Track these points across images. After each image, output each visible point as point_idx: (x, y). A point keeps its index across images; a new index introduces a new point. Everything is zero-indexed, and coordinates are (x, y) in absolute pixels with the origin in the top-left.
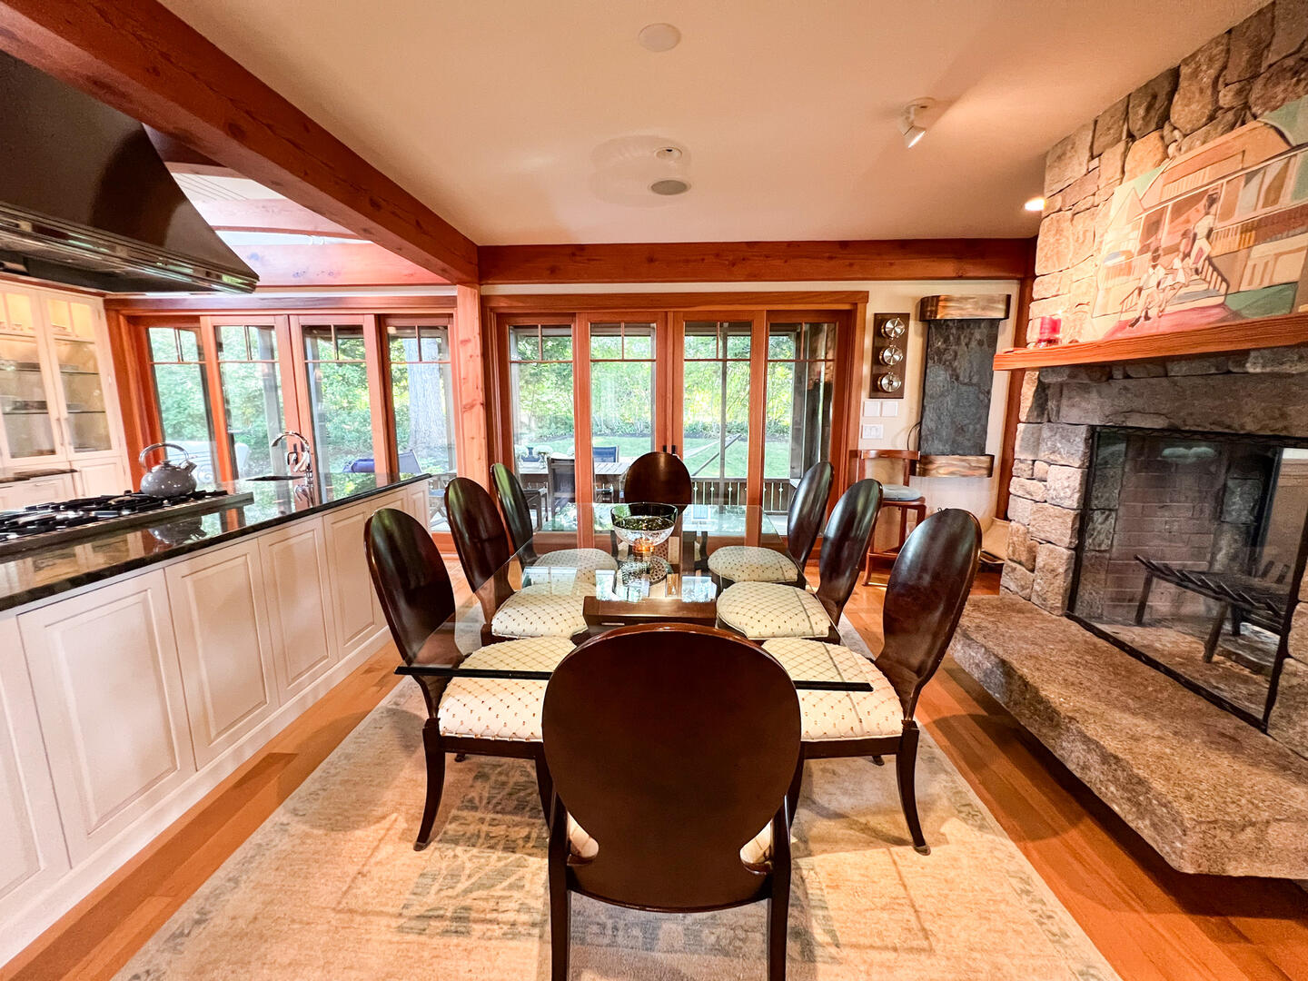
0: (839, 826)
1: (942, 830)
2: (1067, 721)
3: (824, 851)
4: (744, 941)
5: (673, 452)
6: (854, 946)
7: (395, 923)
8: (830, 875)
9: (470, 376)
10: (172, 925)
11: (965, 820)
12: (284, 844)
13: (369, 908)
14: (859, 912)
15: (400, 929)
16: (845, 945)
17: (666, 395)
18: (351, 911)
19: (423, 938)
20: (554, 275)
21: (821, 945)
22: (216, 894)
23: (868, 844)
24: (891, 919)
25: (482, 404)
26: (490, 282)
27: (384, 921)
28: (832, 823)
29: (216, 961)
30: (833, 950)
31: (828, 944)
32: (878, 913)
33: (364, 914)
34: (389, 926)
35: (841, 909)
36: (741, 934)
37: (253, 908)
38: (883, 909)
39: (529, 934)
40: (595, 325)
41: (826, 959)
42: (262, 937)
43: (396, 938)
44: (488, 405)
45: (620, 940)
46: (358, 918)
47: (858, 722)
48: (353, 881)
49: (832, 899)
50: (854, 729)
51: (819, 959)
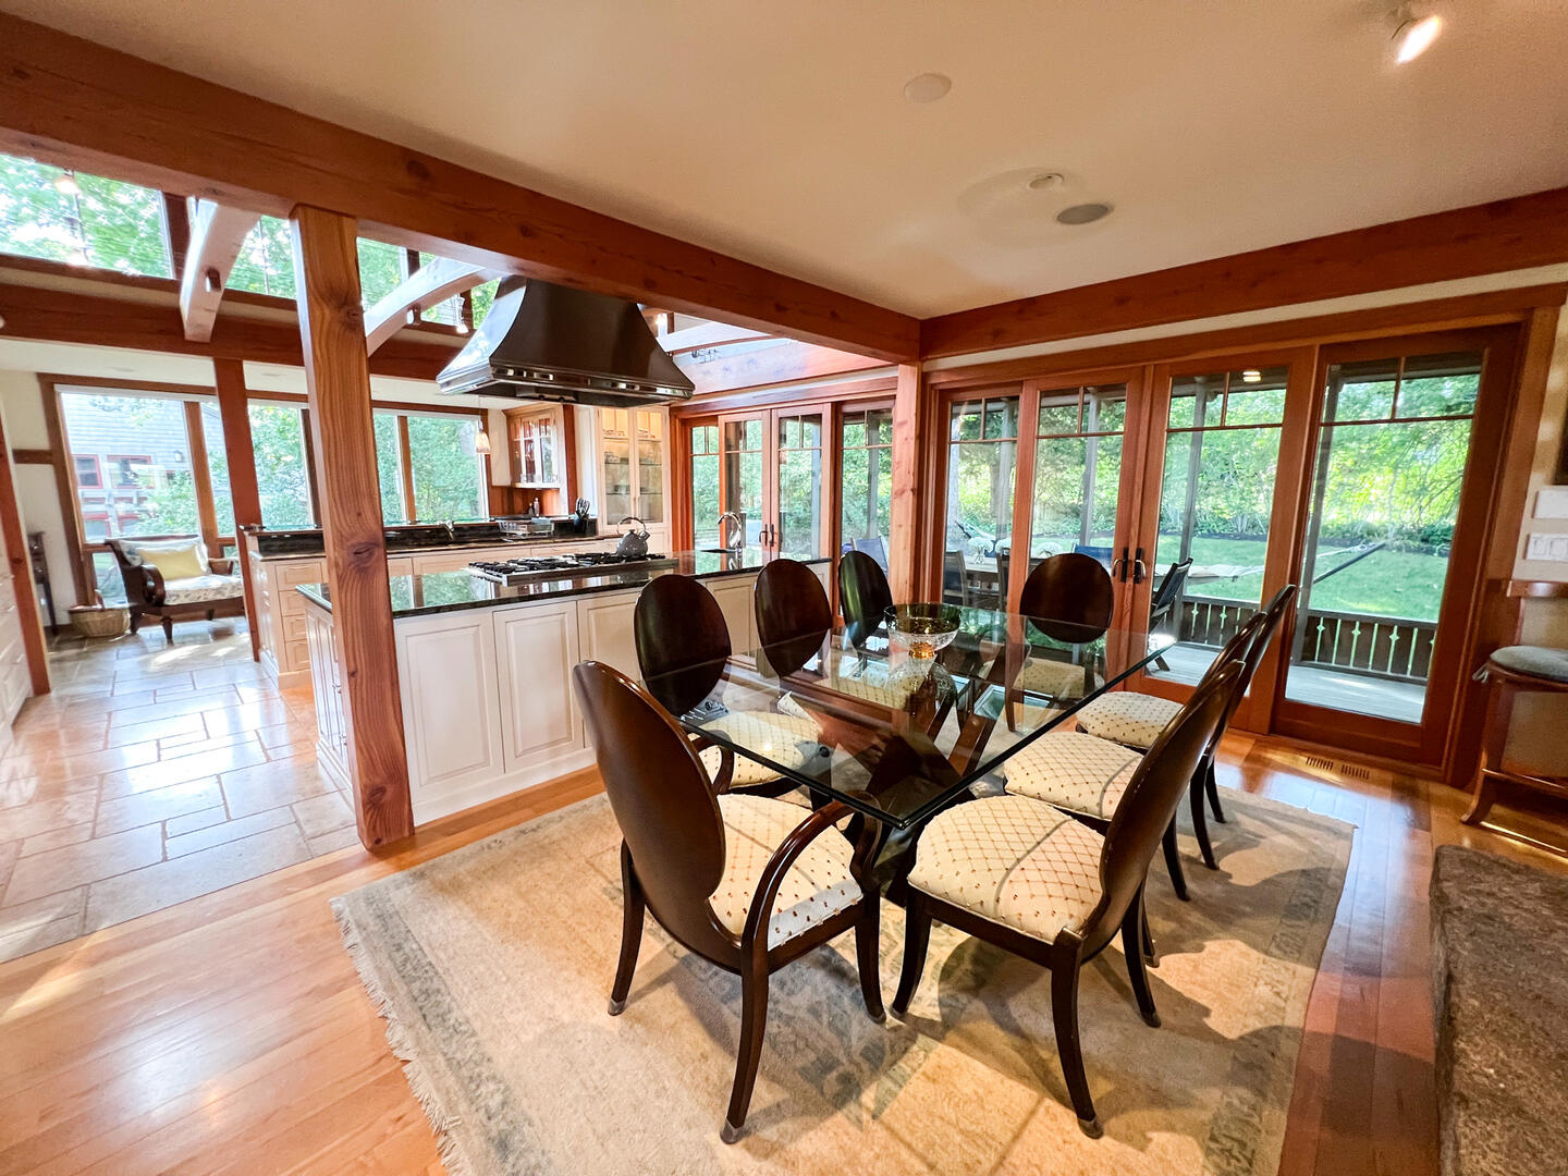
0: (1005, 1040)
1: (1150, 1135)
2: (1456, 1099)
3: (958, 1047)
4: (797, 1050)
5: (1138, 558)
6: (889, 1128)
7: (605, 885)
8: (939, 1067)
9: (904, 460)
10: (523, 826)
11: (1208, 1152)
12: (595, 811)
13: (601, 869)
14: (931, 1114)
15: (605, 890)
16: (882, 1122)
17: (1134, 480)
18: (592, 865)
19: (610, 903)
20: (998, 339)
21: (860, 1105)
22: (550, 821)
23: (1021, 1077)
24: (961, 1146)
25: (912, 490)
26: (930, 357)
27: (602, 880)
28: (1001, 1033)
29: (524, 853)
30: (866, 1117)
31: (868, 1109)
32: (952, 1131)
33: (597, 871)
34: (601, 885)
35: (915, 1097)
36: (801, 1044)
37: (555, 838)
38: (962, 1132)
39: (663, 940)
40: (1046, 394)
41: (851, 1116)
42: (548, 855)
43: (599, 893)
44: (919, 492)
45: (712, 983)
46: (593, 872)
47: (993, 899)
48: (608, 850)
49: (917, 1085)
50: (985, 904)
51: (845, 1110)
